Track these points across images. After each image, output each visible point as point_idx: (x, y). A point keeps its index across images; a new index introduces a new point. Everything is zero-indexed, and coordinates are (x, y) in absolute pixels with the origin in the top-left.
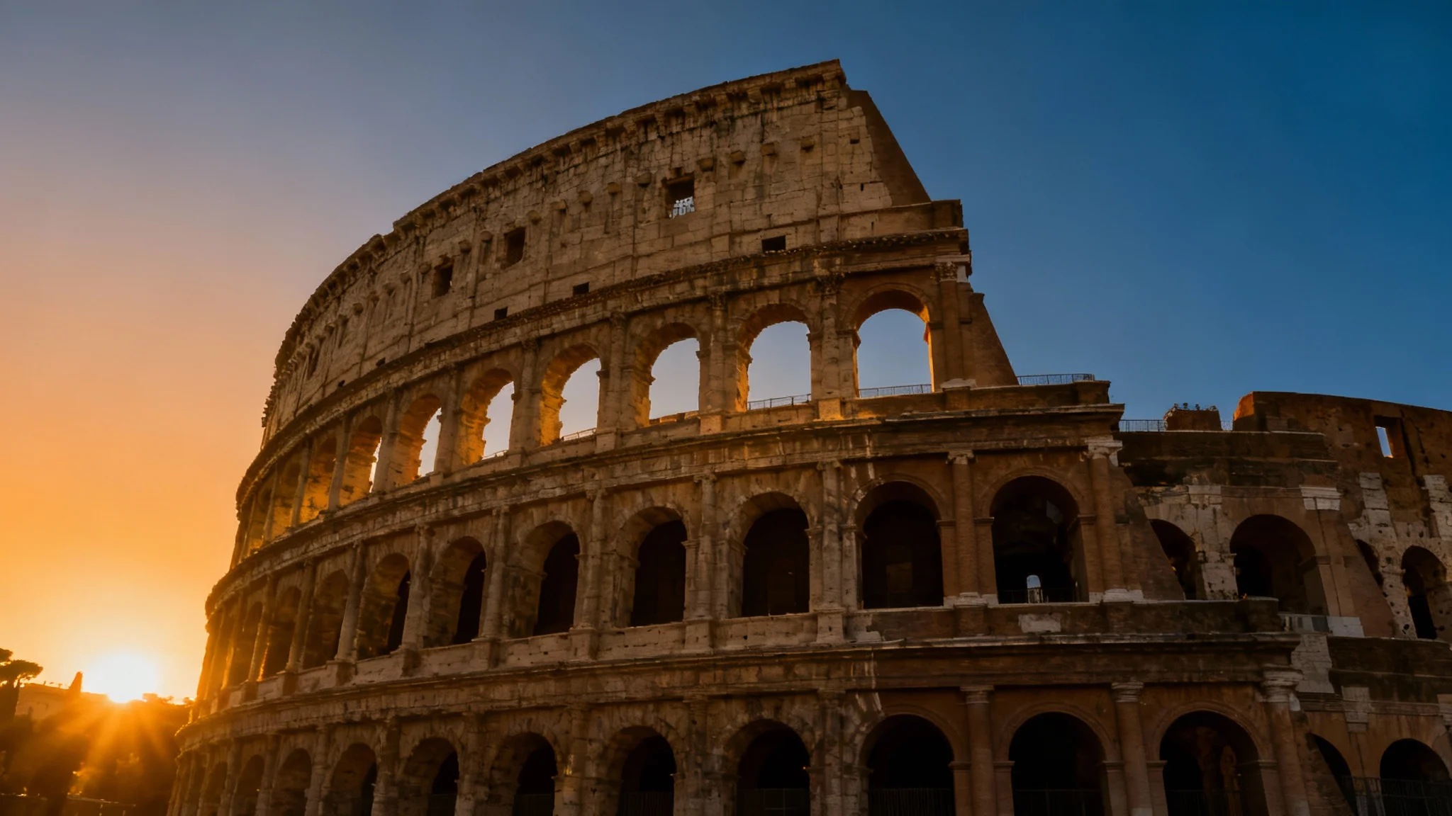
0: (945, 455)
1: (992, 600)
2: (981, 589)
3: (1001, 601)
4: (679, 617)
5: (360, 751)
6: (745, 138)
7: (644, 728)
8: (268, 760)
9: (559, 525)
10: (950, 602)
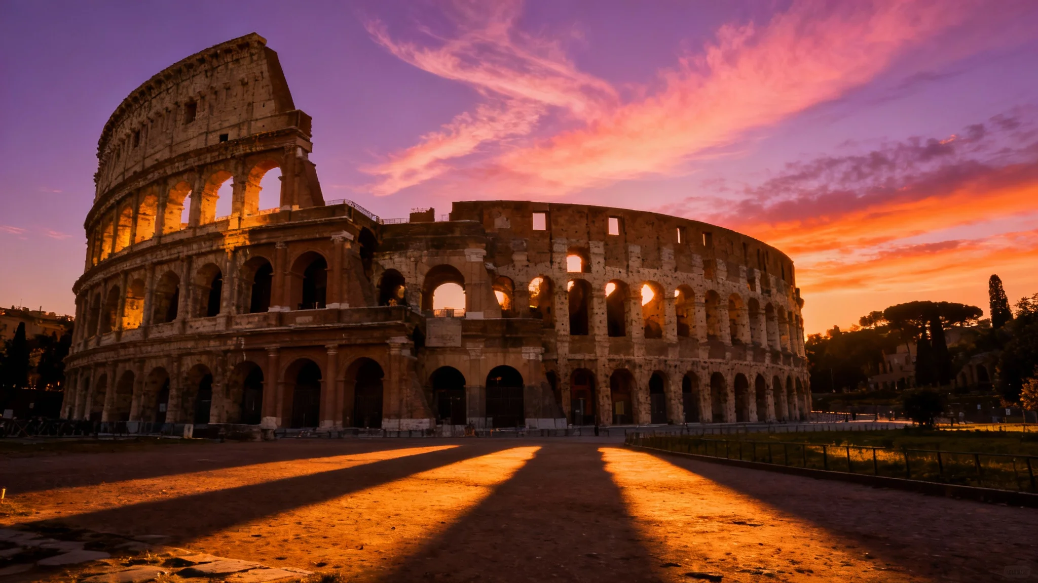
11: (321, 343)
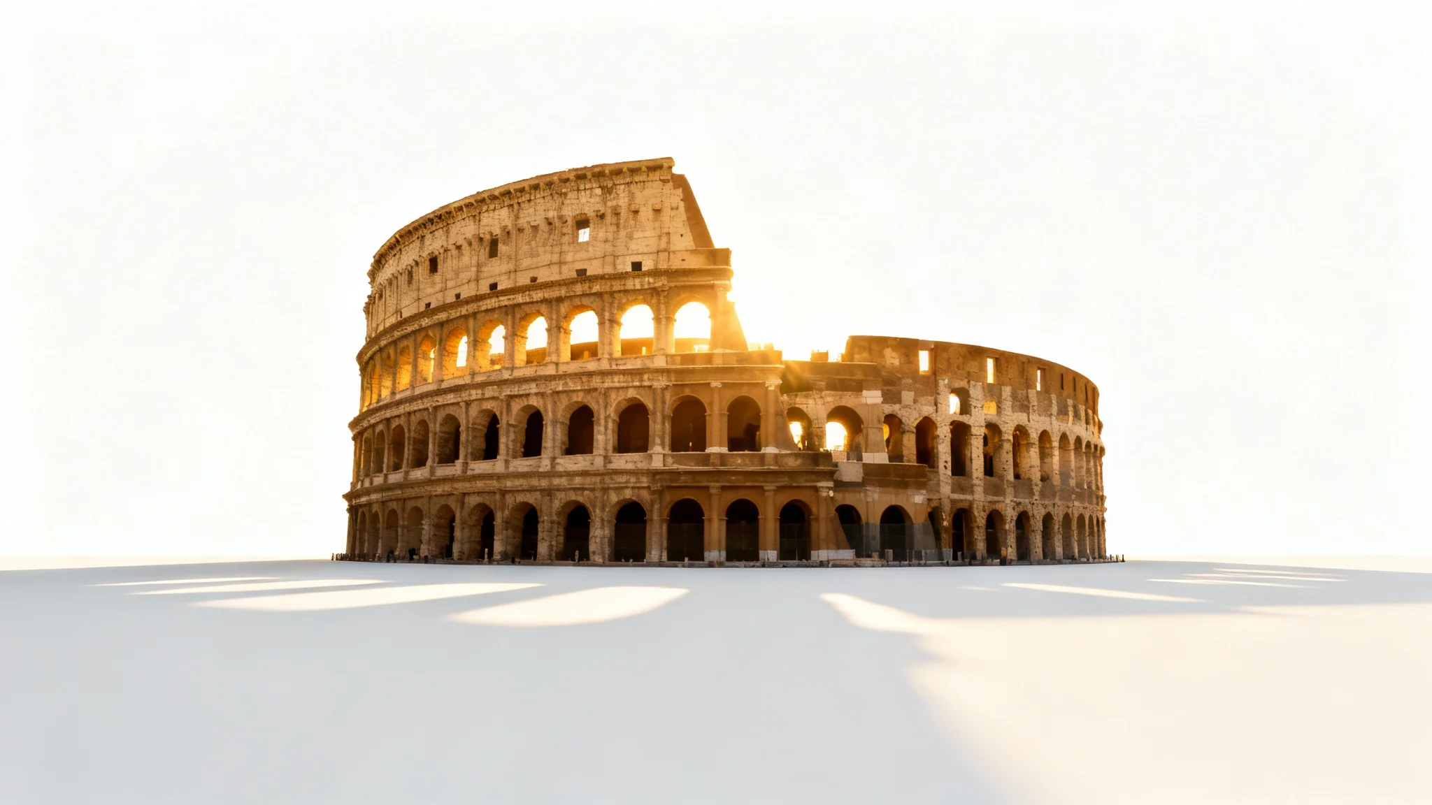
0: (709, 384)
1: (725, 450)
2: (721, 446)
3: (729, 451)
4: (591, 452)
5: (446, 508)
6: (622, 198)
7: (575, 502)
8: (399, 512)
9: (531, 407)
10: (708, 450)
11: (762, 484)
